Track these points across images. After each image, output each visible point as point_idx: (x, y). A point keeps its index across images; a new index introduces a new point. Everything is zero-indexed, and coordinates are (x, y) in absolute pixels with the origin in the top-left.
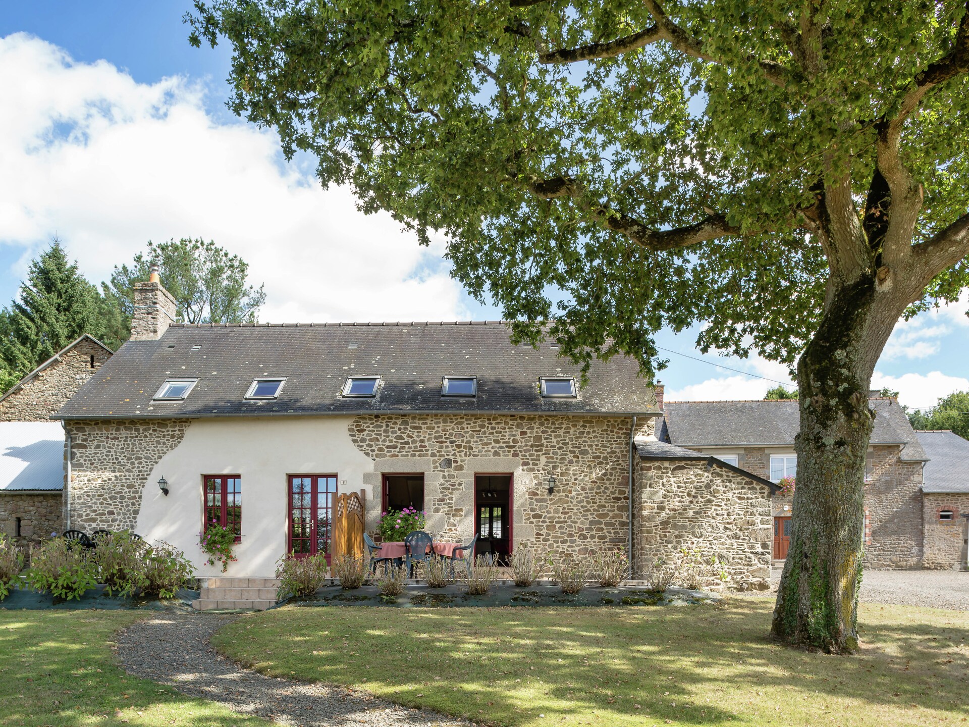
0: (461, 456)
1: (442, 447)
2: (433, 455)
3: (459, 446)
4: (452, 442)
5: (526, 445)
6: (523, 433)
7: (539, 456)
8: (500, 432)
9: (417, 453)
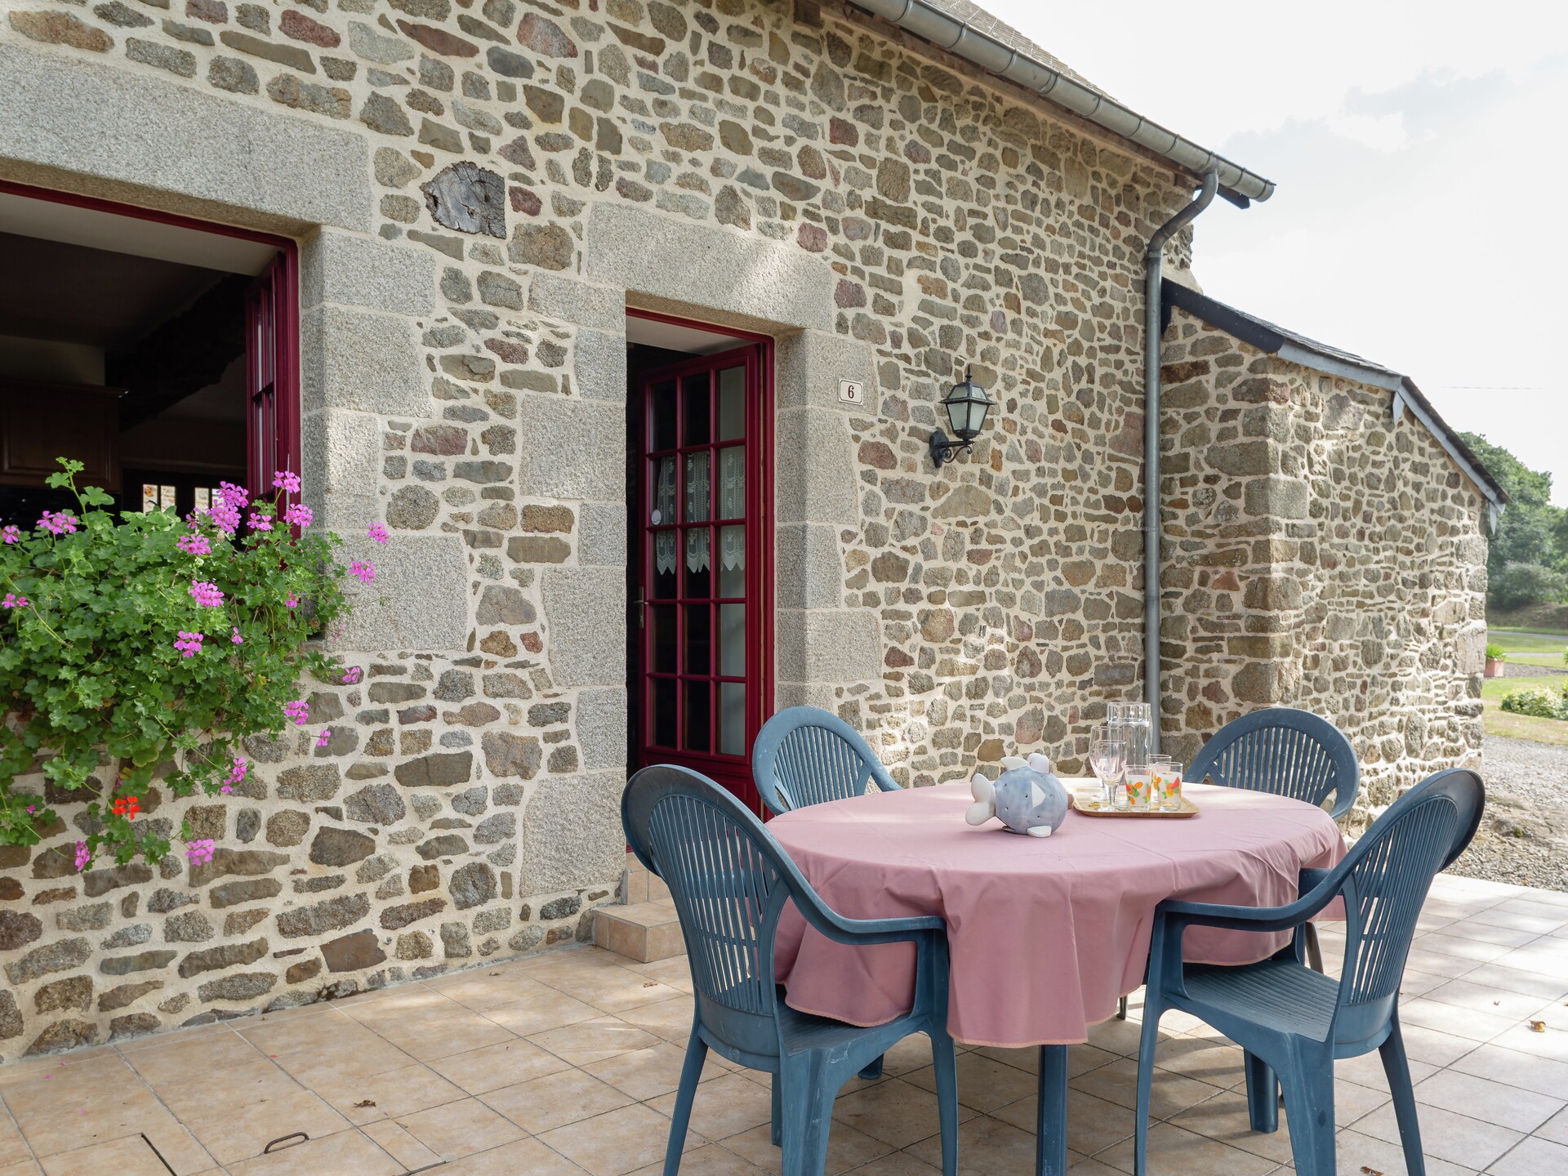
0: (553, 170)
1: (444, 80)
2: (381, 116)
3: (546, 106)
4: (506, 64)
5: (853, 201)
6: (842, 132)
7: (895, 267)
8: (752, 93)
9: (267, 71)
